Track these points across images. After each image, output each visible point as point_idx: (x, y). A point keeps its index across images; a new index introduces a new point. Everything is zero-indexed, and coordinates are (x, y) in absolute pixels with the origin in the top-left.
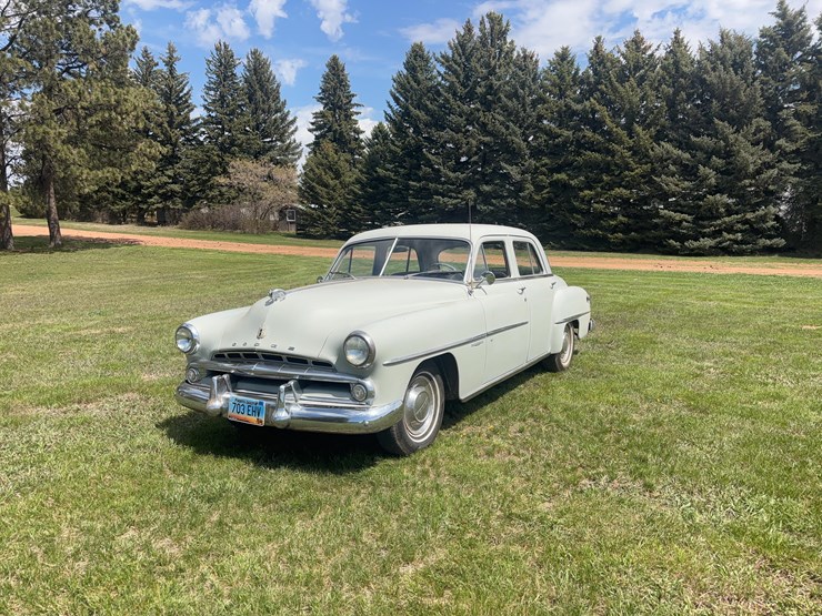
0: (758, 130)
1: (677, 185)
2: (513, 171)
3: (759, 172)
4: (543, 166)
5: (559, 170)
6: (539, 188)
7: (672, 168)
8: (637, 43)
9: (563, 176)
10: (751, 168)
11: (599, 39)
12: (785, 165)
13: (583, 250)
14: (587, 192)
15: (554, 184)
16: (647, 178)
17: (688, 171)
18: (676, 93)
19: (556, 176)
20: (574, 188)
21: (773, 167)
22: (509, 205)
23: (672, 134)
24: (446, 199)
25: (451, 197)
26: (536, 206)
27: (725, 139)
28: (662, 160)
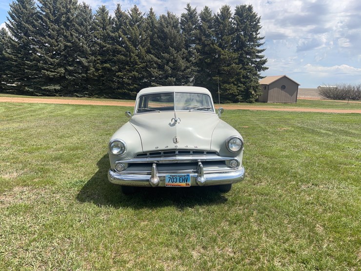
0: (184, 53)
1: (157, 73)
2: (84, 60)
3: (185, 70)
4: (98, 60)
5: (105, 62)
6: (97, 70)
7: (155, 65)
8: (135, 10)
9: (108, 65)
10: (183, 68)
11: (119, 5)
12: (193, 68)
13: (119, 99)
14: (120, 73)
15: (104, 68)
16: (145, 68)
17: (161, 67)
18: (153, 35)
19: (105, 65)
20: (114, 71)
21: (189, 68)
22: (83, 77)
23: (153, 51)
24: (49, 73)
25: (51, 72)
26: (96, 78)
27: (173, 55)
28: (150, 62)
